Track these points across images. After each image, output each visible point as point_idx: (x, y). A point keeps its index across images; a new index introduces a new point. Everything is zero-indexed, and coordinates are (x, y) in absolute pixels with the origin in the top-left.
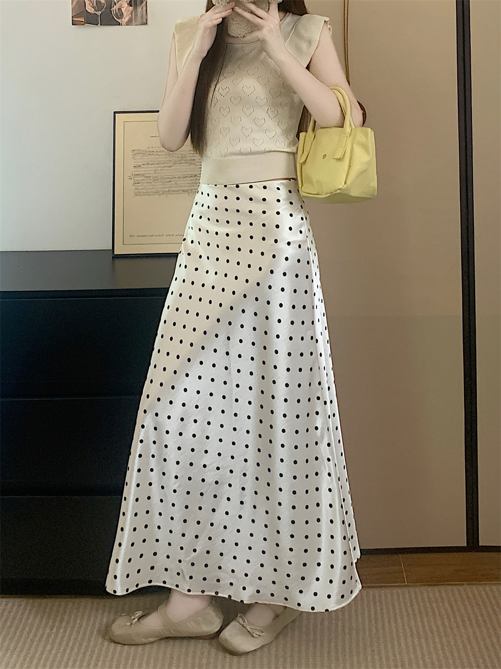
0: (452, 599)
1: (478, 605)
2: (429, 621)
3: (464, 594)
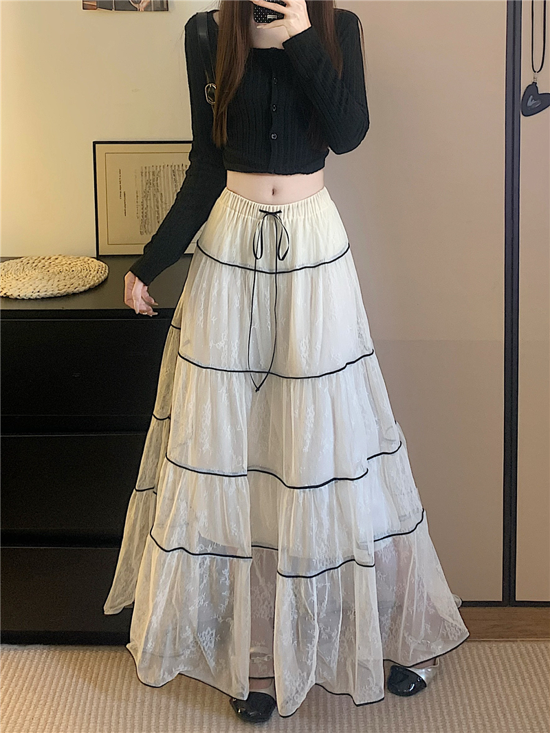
3: (517, 652)
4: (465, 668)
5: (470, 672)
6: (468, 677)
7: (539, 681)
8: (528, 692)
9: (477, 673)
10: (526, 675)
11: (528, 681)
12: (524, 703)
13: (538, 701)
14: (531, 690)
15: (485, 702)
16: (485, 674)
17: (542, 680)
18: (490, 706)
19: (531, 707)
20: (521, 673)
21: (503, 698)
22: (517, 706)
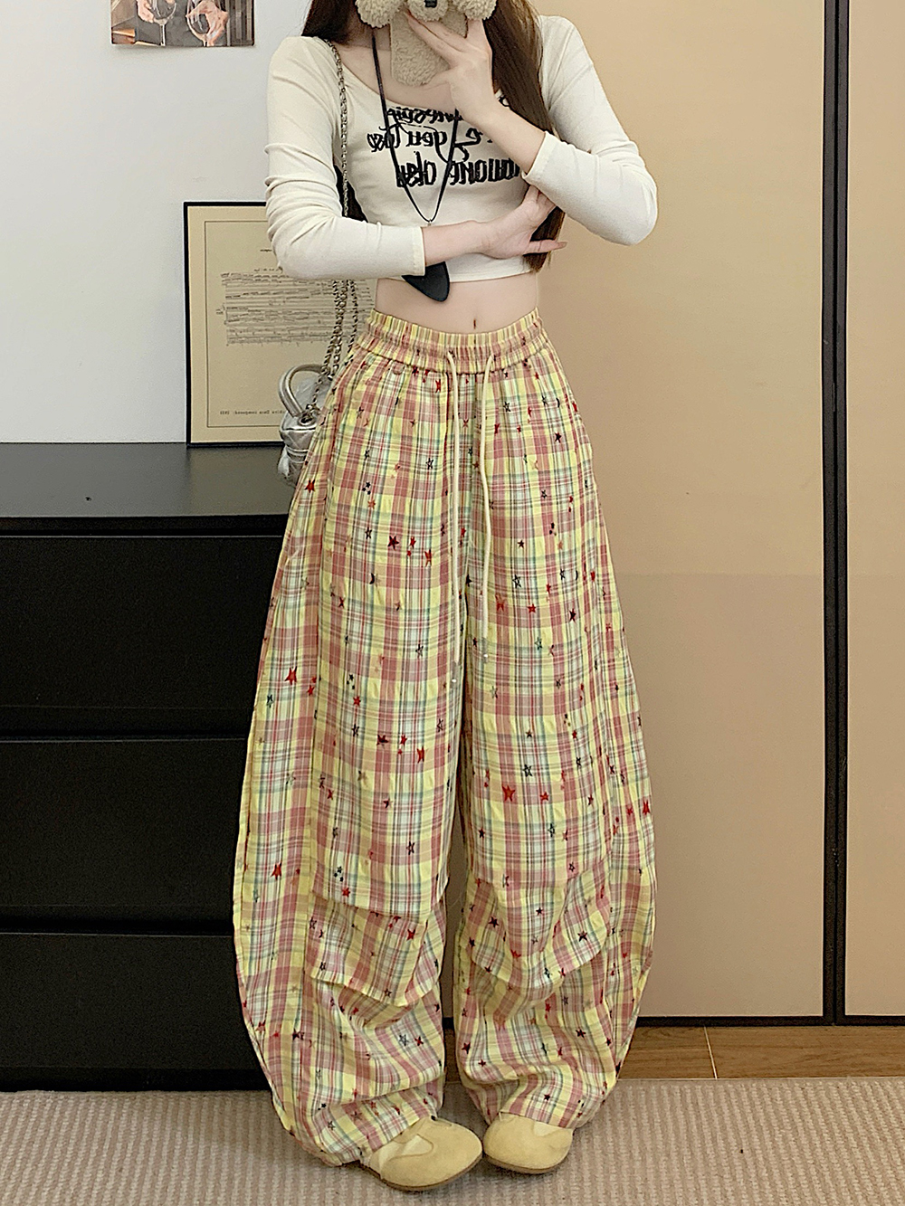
0: (826, 1101)
1: (871, 1110)
2: (785, 1139)
3: (846, 1093)
4: (762, 1121)
5: (770, 1126)
6: (767, 1136)
7: (884, 1140)
8: (865, 1157)
9: (781, 1126)
10: (861, 1131)
11: (865, 1141)
12: (859, 1177)
13: (883, 1172)
14: (870, 1154)
15: (795, 1175)
16: (795, 1129)
17: (889, 1138)
18: (803, 1181)
19: (871, 1181)
20: (854, 1128)
21: (825, 1169)
22: (848, 1182)
